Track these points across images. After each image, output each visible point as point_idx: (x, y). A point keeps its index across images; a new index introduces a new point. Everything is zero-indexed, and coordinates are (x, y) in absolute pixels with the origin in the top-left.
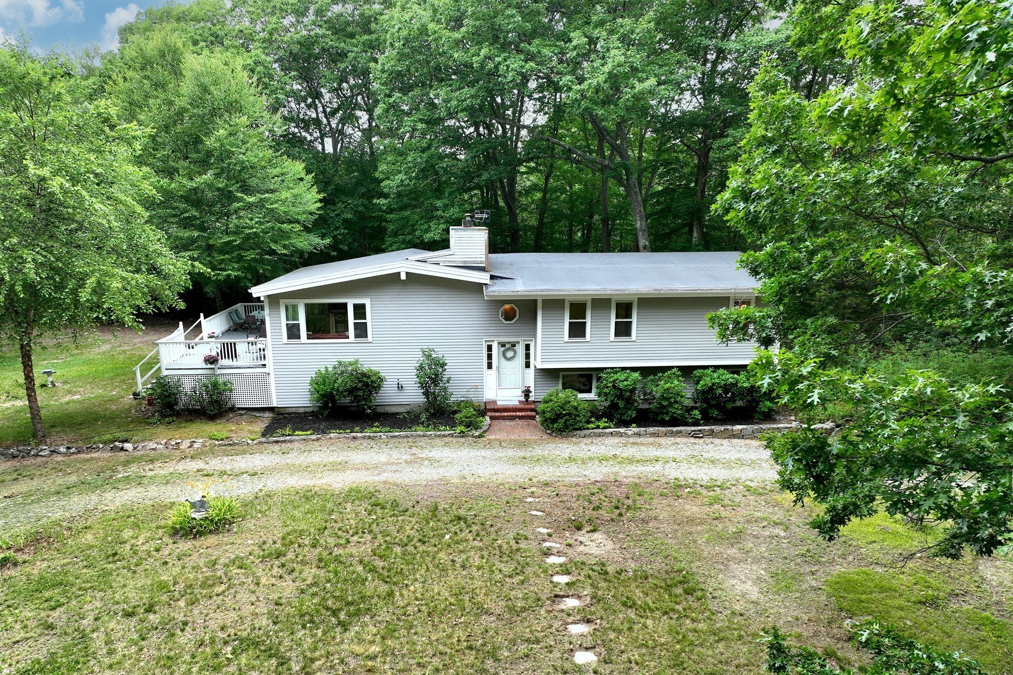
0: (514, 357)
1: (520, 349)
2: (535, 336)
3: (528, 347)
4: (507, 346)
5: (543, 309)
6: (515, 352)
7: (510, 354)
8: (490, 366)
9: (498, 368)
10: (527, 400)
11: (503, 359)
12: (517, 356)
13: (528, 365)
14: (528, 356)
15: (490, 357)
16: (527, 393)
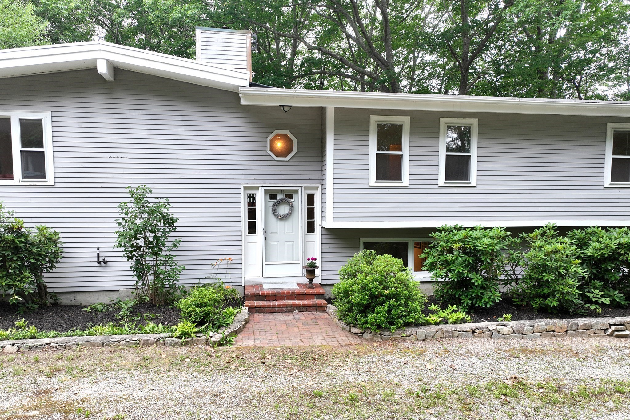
0: (289, 215)
1: (300, 202)
2: (322, 181)
3: (311, 199)
4: (279, 197)
5: (337, 130)
6: (292, 207)
7: (283, 210)
8: (252, 228)
9: (265, 231)
10: (311, 281)
11: (272, 218)
12: (294, 215)
13: (311, 228)
14: (311, 213)
15: (252, 214)
16: (311, 270)
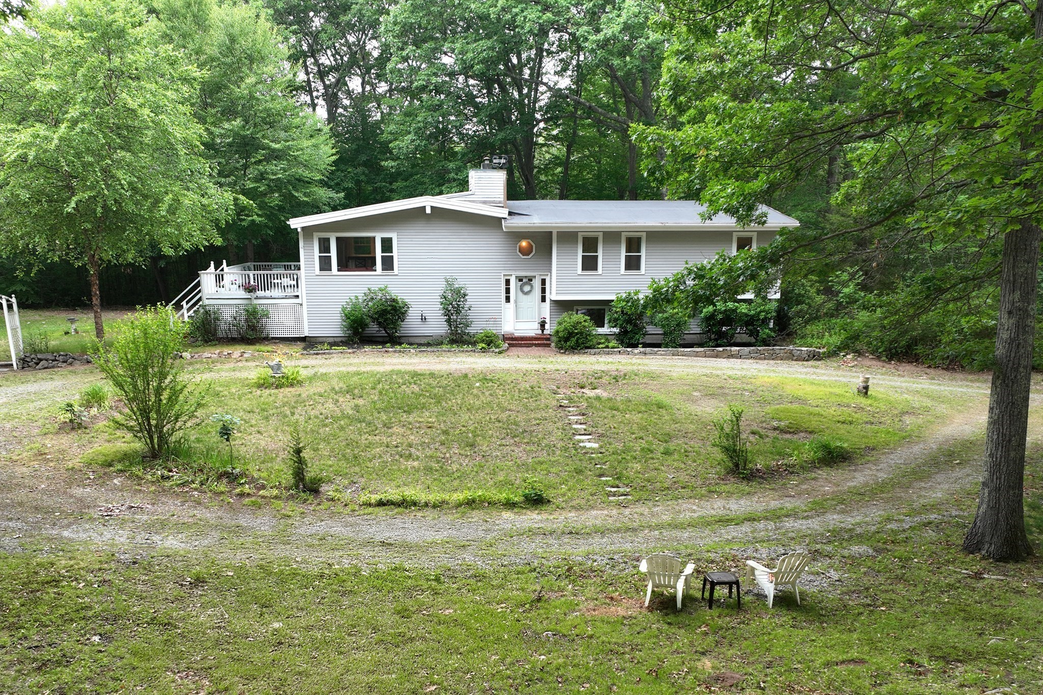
0: (530, 291)
1: (537, 284)
2: (550, 271)
3: (543, 282)
4: (524, 280)
5: (558, 242)
6: (532, 287)
7: (527, 288)
8: (508, 299)
9: (516, 302)
10: (543, 332)
11: (520, 293)
12: (533, 291)
13: (543, 299)
14: (543, 290)
15: (508, 291)
16: (543, 325)
